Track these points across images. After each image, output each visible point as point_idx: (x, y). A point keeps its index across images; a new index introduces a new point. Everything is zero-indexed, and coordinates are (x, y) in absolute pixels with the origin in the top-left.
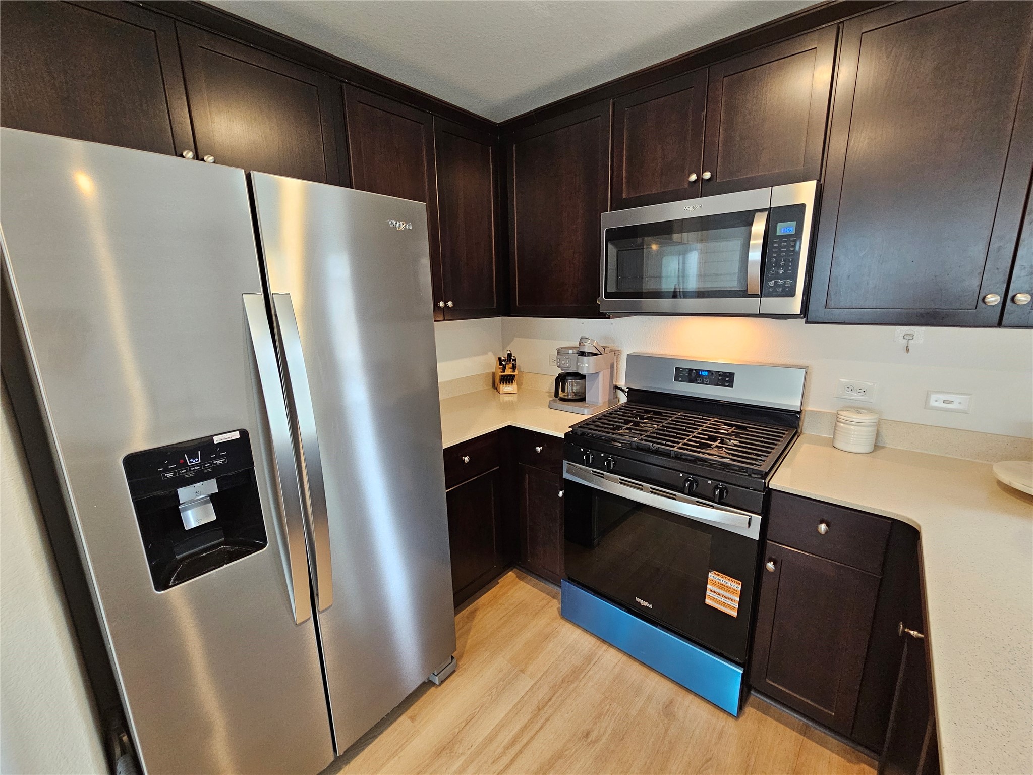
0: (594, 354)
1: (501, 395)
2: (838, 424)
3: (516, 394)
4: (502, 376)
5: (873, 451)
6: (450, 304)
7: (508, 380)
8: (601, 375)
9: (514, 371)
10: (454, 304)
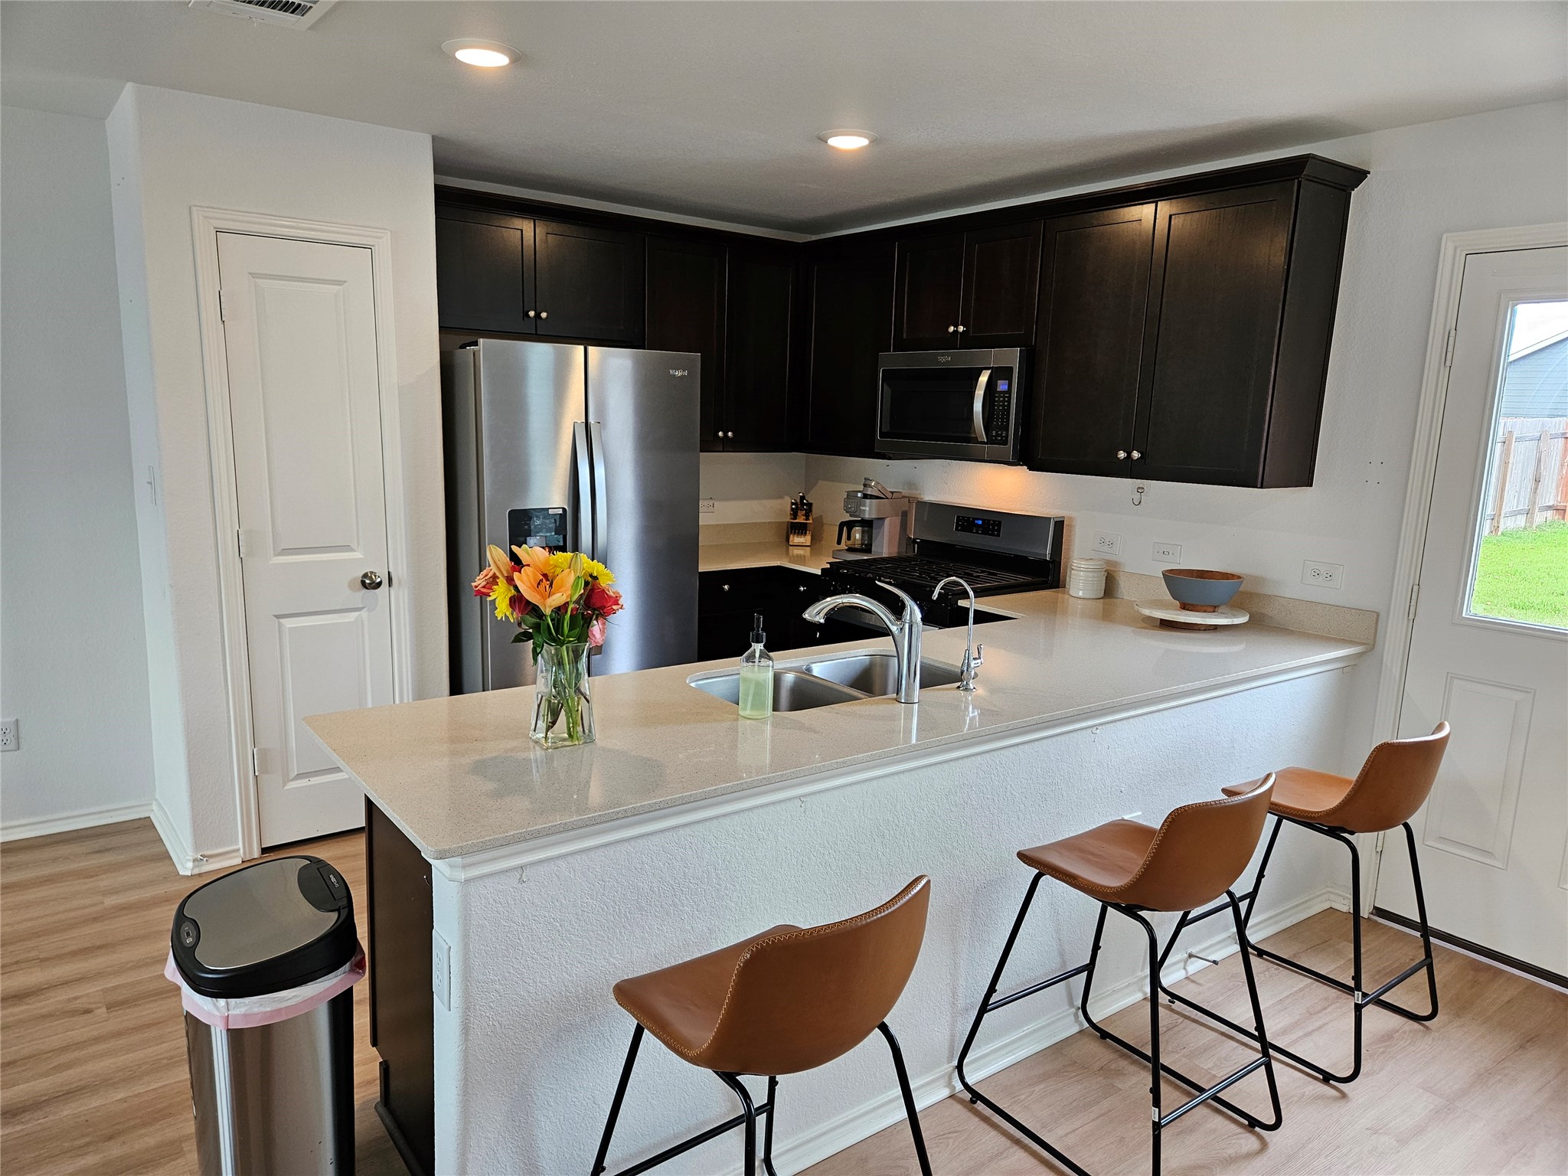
0: (877, 498)
1: (790, 547)
2: (1073, 571)
3: (809, 548)
4: (792, 523)
5: (1102, 598)
6: (730, 434)
7: (800, 529)
8: (887, 521)
9: (807, 519)
10: (734, 434)
